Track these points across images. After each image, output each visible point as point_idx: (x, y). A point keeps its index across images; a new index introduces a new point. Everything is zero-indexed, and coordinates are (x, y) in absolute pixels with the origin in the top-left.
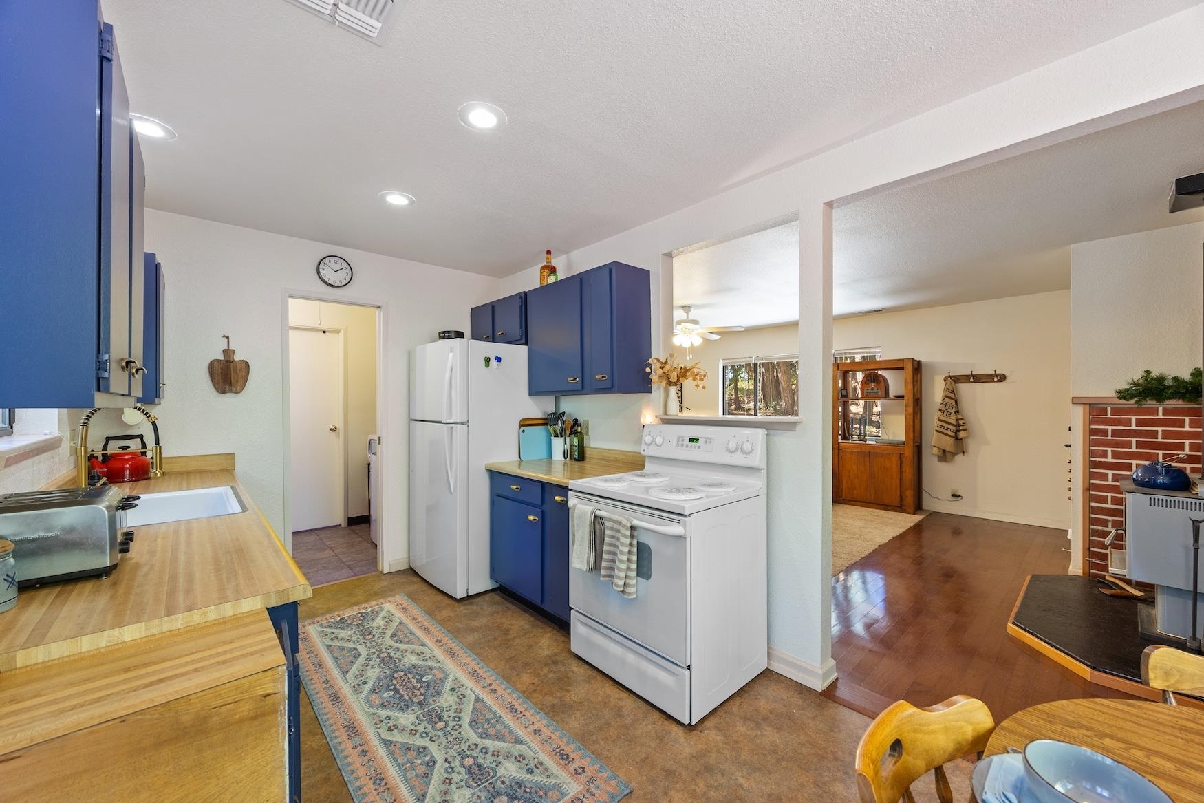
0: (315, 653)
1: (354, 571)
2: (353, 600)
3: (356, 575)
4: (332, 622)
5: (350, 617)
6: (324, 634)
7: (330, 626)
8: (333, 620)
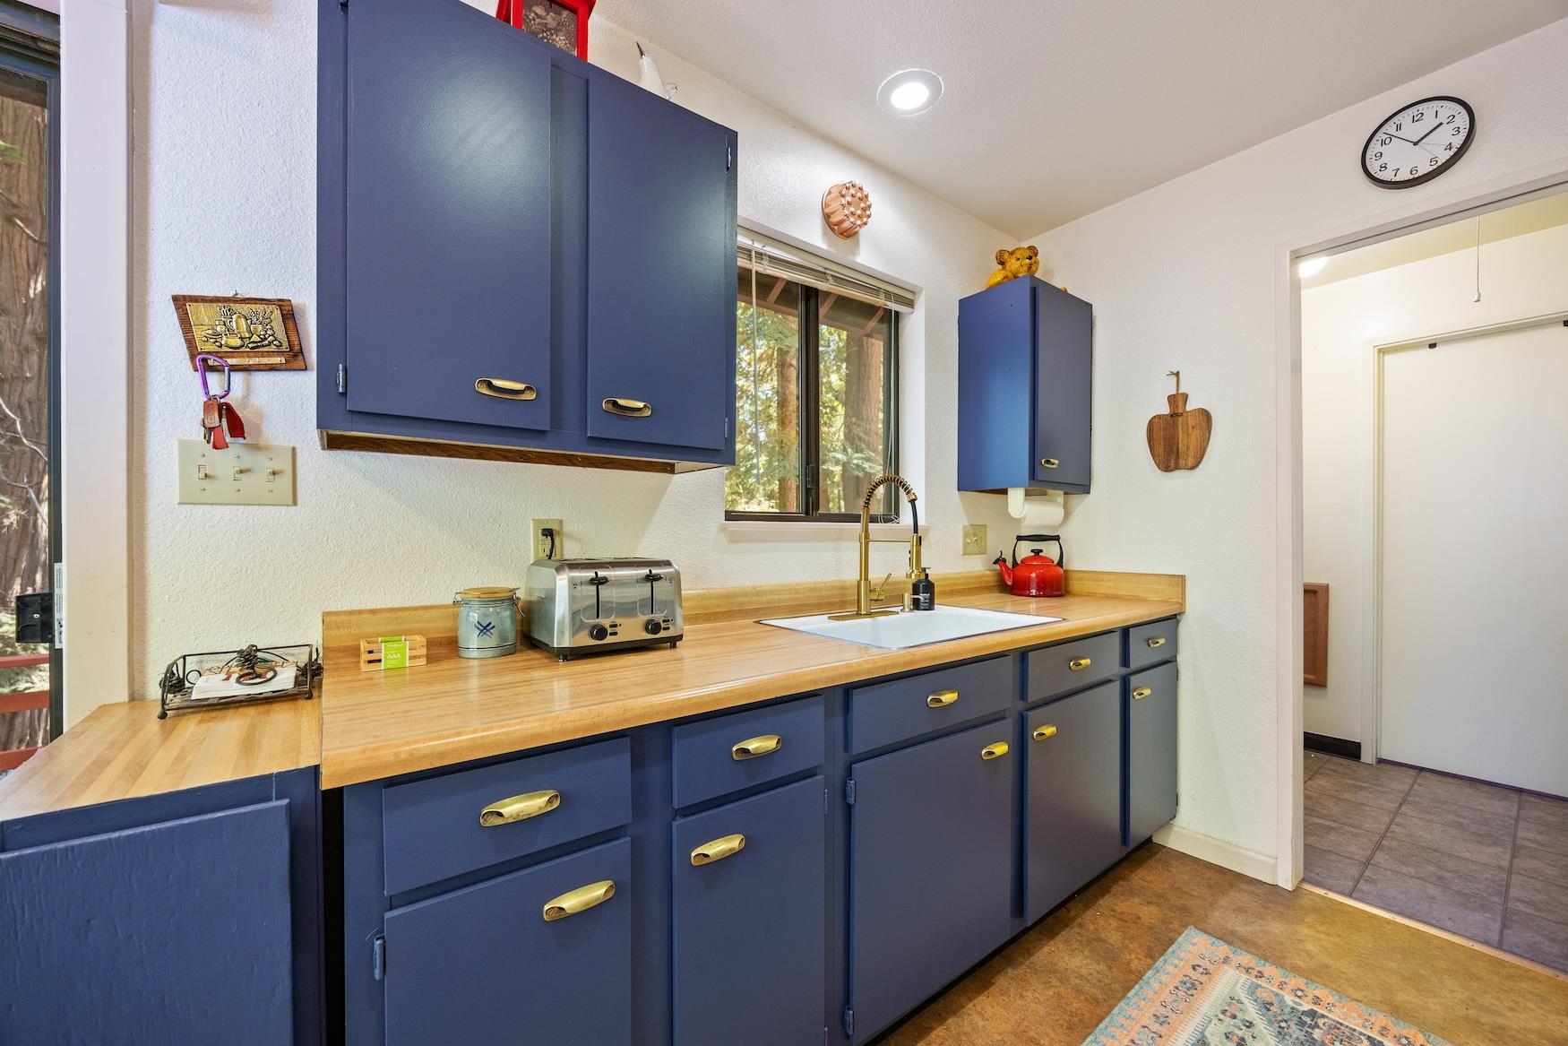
0: (1163, 1030)
1: (1507, 932)
2: (1404, 996)
3: (1500, 947)
4: (1282, 1001)
5: (1337, 1026)
6: (1232, 1010)
7: (1267, 1006)
8: (1289, 1000)
